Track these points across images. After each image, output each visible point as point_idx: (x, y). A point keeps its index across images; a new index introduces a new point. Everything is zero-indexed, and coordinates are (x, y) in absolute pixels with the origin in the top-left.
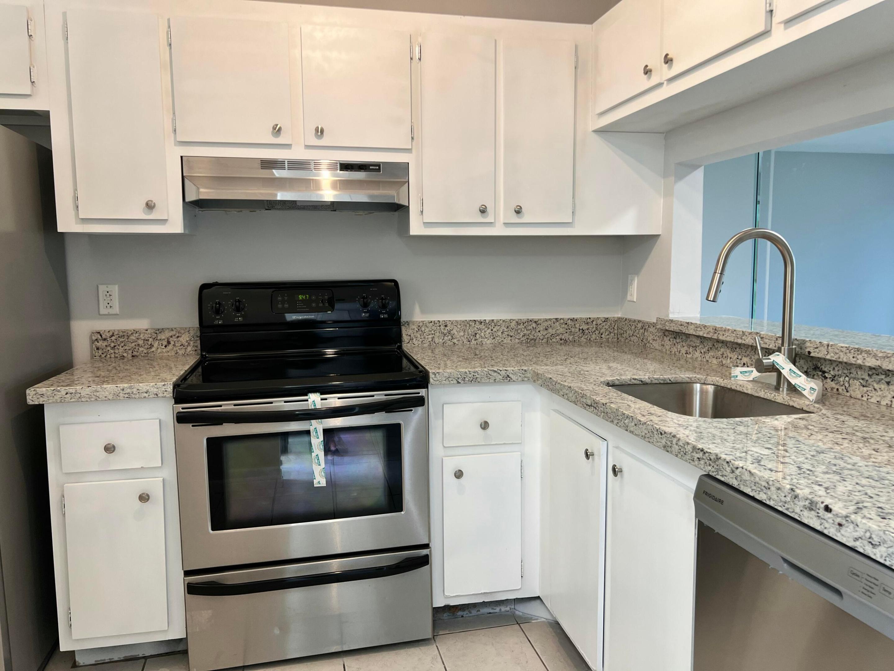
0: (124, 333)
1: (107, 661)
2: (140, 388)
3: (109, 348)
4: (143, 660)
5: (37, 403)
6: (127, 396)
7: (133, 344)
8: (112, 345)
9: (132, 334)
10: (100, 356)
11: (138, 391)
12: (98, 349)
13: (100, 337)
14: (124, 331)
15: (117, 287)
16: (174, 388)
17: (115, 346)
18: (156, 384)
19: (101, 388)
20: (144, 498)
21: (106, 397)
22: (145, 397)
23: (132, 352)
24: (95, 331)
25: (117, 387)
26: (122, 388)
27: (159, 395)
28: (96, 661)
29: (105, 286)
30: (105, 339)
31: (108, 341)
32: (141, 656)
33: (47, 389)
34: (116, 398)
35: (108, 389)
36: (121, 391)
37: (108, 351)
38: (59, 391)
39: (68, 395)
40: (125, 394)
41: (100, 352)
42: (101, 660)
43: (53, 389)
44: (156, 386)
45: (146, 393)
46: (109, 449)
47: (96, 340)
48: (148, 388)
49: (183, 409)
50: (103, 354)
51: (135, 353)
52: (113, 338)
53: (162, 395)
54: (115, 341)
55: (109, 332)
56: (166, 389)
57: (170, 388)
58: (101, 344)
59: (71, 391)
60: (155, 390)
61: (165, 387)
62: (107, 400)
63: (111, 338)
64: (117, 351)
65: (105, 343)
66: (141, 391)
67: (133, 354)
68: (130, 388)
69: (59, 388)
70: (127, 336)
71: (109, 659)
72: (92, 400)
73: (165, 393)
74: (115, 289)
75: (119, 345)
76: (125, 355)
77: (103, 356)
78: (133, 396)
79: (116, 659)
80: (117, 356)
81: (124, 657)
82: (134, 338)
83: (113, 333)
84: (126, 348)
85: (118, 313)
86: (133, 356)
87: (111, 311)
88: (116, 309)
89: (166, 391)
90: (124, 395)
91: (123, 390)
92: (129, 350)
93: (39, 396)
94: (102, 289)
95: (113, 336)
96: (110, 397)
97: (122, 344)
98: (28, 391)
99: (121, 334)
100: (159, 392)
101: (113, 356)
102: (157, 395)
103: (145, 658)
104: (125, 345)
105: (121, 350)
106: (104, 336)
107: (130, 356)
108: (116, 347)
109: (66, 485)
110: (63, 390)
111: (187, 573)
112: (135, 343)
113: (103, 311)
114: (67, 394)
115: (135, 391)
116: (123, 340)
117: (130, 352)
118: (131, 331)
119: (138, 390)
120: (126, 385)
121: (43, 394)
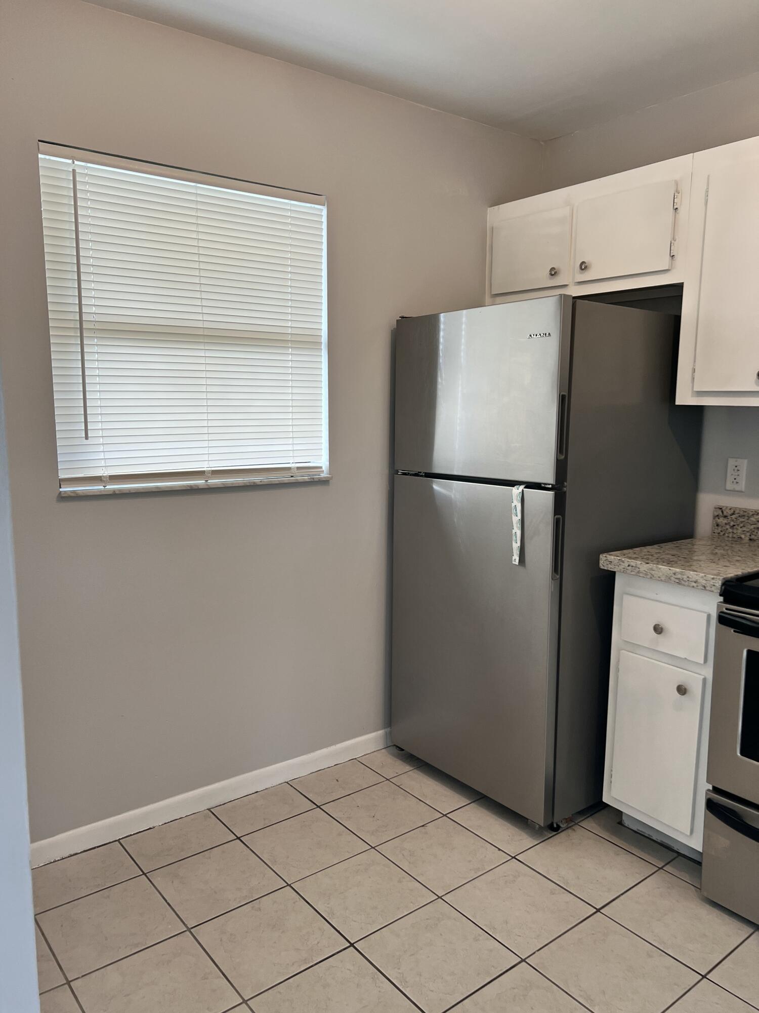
0: (745, 513)
1: (646, 835)
2: (690, 576)
3: (728, 527)
4: (675, 855)
5: (606, 568)
6: (677, 581)
7: (752, 527)
8: (732, 524)
9: (753, 515)
10: (719, 533)
11: (688, 579)
12: (718, 525)
13: (721, 513)
14: (745, 510)
15: (746, 461)
16: (723, 584)
17: (734, 525)
18: (705, 576)
19: (657, 567)
20: (682, 690)
21: (659, 577)
22: (693, 587)
23: (750, 535)
24: (717, 507)
25: (670, 569)
26: (674, 572)
27: (707, 588)
28: (638, 830)
29: (735, 460)
30: (725, 517)
31: (728, 519)
32: (675, 849)
33: (615, 557)
34: (668, 580)
35: (662, 570)
36: (673, 575)
37: (727, 529)
38: (623, 562)
39: (630, 568)
40: (676, 578)
41: (720, 529)
42: (641, 831)
43: (619, 558)
44: (705, 578)
45: (695, 582)
46: (658, 629)
47: (718, 515)
48: (697, 578)
49: (727, 609)
50: (721, 531)
51: (753, 537)
52: (733, 517)
53: (710, 589)
54: (735, 520)
55: (730, 509)
56: (715, 584)
57: (719, 584)
58: (722, 521)
59: (632, 564)
60: (704, 582)
61: (714, 581)
62: (659, 580)
63: (732, 516)
64: (735, 531)
65: (725, 521)
66: (691, 580)
67: (751, 538)
68: (682, 573)
69: (623, 559)
70: (748, 516)
71: (649, 835)
72: (648, 577)
73: (713, 587)
74: (744, 464)
75: (738, 525)
76: (743, 536)
77: (722, 534)
78: (683, 582)
79: (654, 838)
80: (734, 536)
81: (661, 841)
82: (754, 520)
83: (734, 511)
84: (744, 529)
85: (743, 490)
86: (750, 540)
87: (737, 488)
88: (742, 486)
89: (714, 585)
90: (675, 580)
91: (675, 574)
92: (748, 532)
93: (608, 563)
94: (732, 462)
95: (733, 514)
96: (663, 578)
97: (742, 525)
98: (601, 556)
99: (742, 513)
100: (708, 585)
101: (731, 535)
102: (705, 587)
103: (679, 854)
104: (744, 526)
105: (740, 530)
106: (725, 513)
107: (747, 539)
108: (735, 527)
109: (623, 651)
110: (627, 561)
111: (716, 790)
112: (755, 526)
113: (729, 486)
114: (629, 566)
115: (685, 577)
116: (743, 520)
117: (748, 534)
118: (752, 512)
119: (688, 577)
120: (678, 570)
121: (611, 562)
